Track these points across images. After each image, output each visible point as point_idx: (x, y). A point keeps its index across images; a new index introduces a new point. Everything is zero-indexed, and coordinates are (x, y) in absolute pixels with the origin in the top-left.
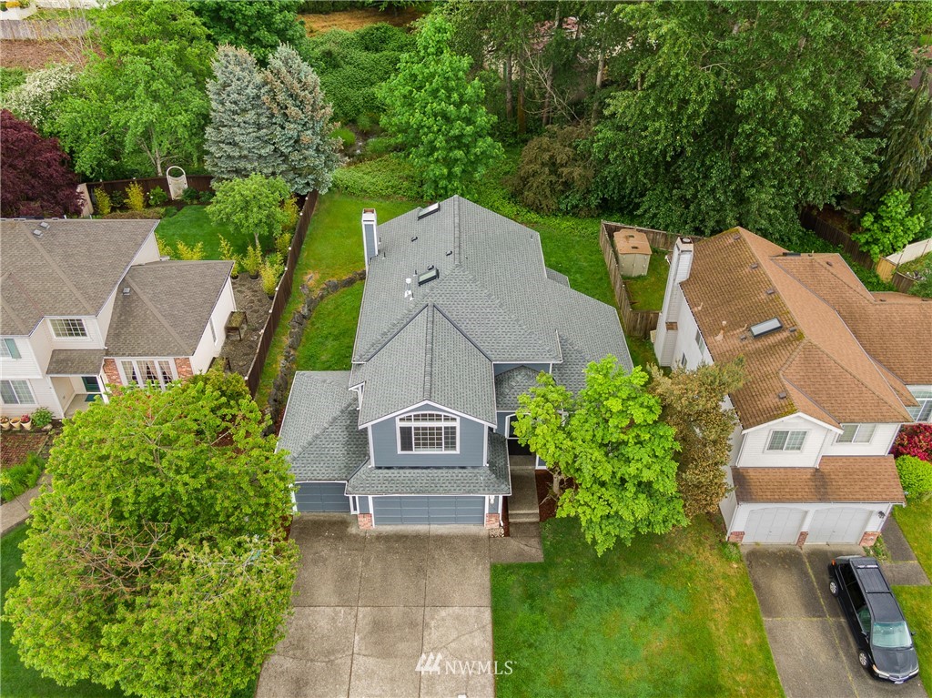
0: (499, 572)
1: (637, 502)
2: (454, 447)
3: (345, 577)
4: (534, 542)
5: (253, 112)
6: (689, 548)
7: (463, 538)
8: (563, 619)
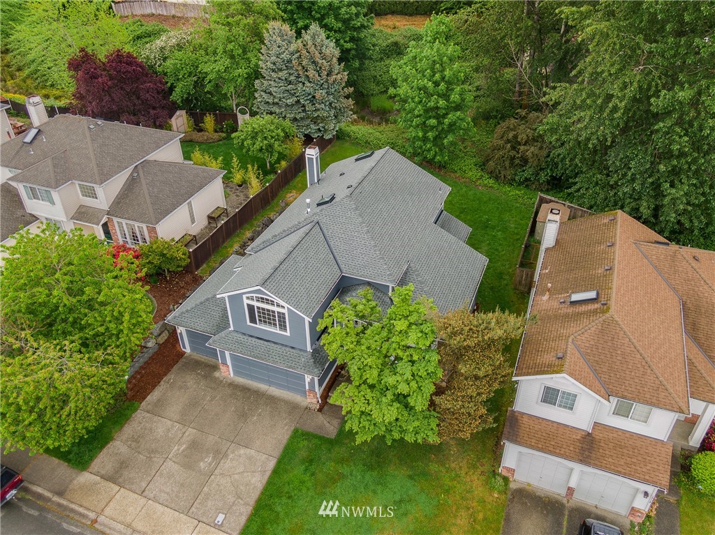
0: (298, 435)
1: (389, 408)
2: (285, 330)
3: (193, 404)
4: (336, 422)
5: (286, 72)
6: (460, 467)
7: (287, 402)
8: (325, 486)
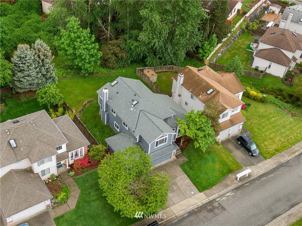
2: (166, 142)
4: (184, 157)
